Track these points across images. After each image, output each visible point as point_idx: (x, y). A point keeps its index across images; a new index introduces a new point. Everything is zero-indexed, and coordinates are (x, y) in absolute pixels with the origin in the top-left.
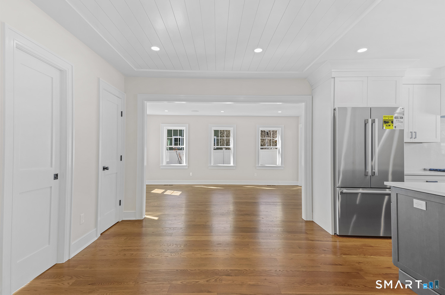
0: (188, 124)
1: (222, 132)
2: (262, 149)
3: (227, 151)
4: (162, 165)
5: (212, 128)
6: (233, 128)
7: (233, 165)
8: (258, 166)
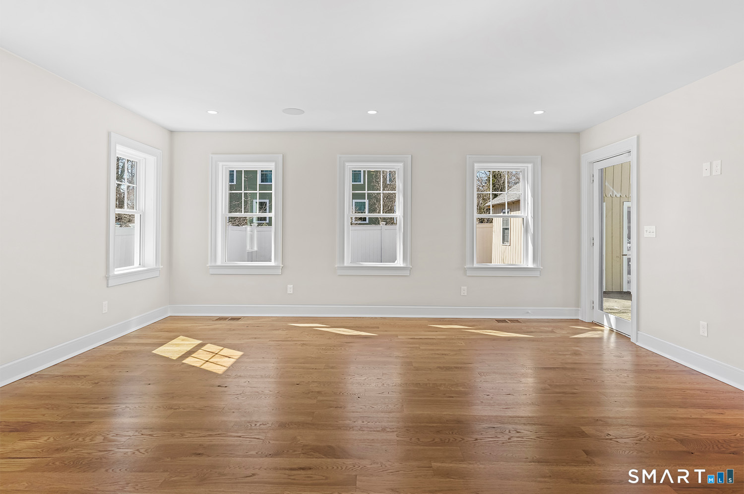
0: (282, 155)
1: (373, 176)
2: (481, 221)
3: (389, 227)
4: (213, 264)
5: (347, 164)
6: (401, 165)
7: (402, 265)
8: (471, 266)
